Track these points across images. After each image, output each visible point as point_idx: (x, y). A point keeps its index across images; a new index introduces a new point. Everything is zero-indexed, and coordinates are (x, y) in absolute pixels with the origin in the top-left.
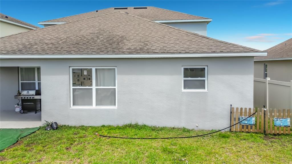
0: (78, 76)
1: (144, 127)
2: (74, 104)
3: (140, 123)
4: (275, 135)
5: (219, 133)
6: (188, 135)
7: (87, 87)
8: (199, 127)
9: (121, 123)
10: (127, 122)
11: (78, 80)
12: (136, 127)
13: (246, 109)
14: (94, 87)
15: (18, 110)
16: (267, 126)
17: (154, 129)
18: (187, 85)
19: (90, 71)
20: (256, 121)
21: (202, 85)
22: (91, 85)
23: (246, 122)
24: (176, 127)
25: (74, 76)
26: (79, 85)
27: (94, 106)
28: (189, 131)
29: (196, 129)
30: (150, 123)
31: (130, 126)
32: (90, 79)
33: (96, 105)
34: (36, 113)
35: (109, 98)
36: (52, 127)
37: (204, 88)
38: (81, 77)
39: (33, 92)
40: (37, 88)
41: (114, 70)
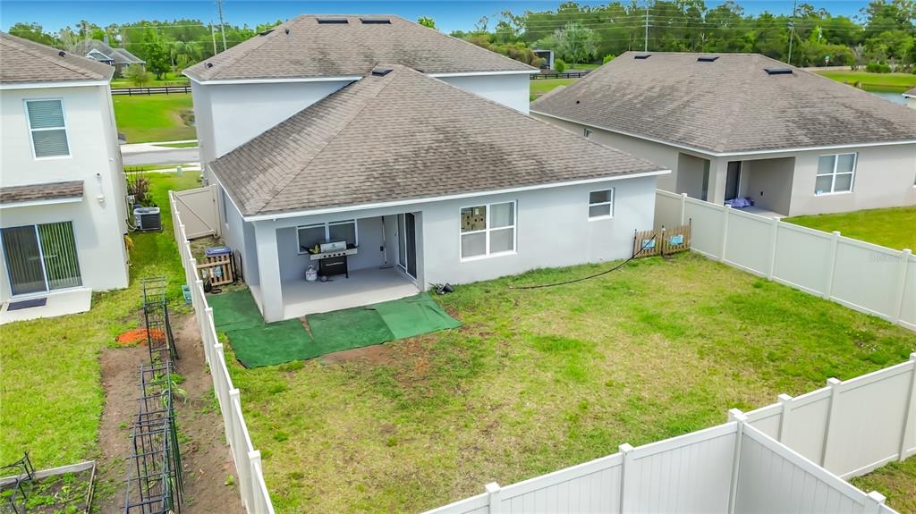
0: (468, 218)
1: (548, 271)
2: (463, 256)
3: (543, 267)
4: (669, 254)
7: (479, 231)
8: (603, 259)
9: (521, 271)
10: (528, 269)
11: (468, 223)
12: (539, 271)
13: (648, 231)
14: (488, 230)
16: (664, 247)
17: (562, 271)
18: (593, 212)
19: (483, 210)
20: (655, 244)
21: (606, 210)
22: (485, 227)
23: (647, 246)
24: (580, 264)
25: (463, 218)
26: (469, 230)
27: (488, 255)
28: (597, 266)
30: (554, 264)
31: (530, 273)
32: (483, 220)
33: (491, 252)
34: (347, 277)
35: (506, 241)
36: (446, 290)
37: (609, 214)
38: (472, 219)
39: (342, 245)
40: (328, 237)
41: (512, 204)
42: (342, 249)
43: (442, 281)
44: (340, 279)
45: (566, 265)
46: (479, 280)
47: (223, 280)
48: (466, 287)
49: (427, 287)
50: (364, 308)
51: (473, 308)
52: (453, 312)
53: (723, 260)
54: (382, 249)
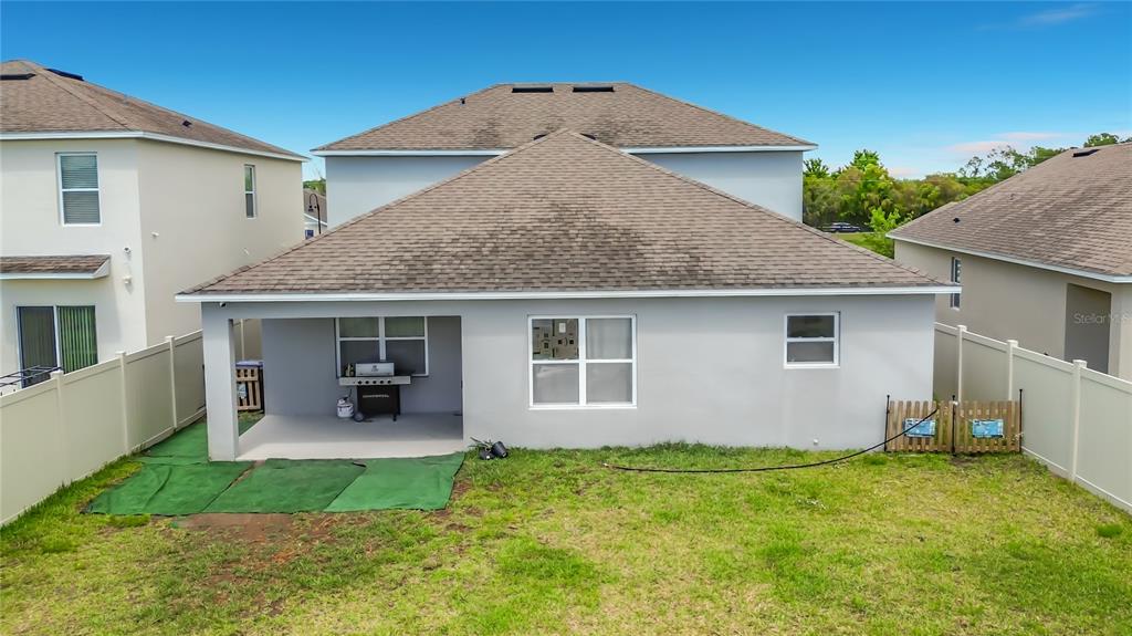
0: (546, 335)
1: (699, 448)
2: (536, 401)
3: (691, 440)
5: (862, 455)
6: (800, 461)
7: (566, 361)
8: (820, 445)
9: (646, 442)
10: (662, 440)
11: (546, 346)
12: (680, 447)
13: (917, 403)
14: (582, 361)
15: (345, 412)
16: (958, 438)
17: (723, 452)
18: (795, 354)
19: (573, 325)
20: (937, 429)
21: (827, 353)
22: (576, 355)
23: (918, 431)
24: (770, 446)
25: (536, 337)
26: (547, 357)
27: (583, 404)
28: (798, 454)
29: (812, 448)
30: (712, 439)
31: (664, 448)
32: (573, 342)
33: (588, 401)
34: (395, 420)
35: (618, 383)
36: (494, 452)
37: (832, 360)
38: (553, 341)
39: (388, 368)
40: (383, 356)
41: (628, 321)
42: (388, 375)
43: (488, 438)
45: (739, 446)
46: (563, 447)
47: (248, 404)
51: (500, 486)
52: (462, 488)
53: (1074, 475)
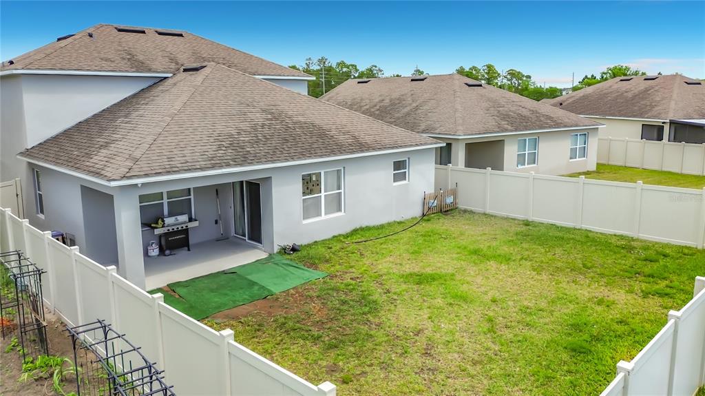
0: (307, 183)
1: (368, 229)
2: (304, 219)
3: (364, 226)
4: (446, 212)
7: (316, 195)
8: (404, 217)
9: (348, 229)
10: (353, 228)
11: (308, 189)
12: (362, 229)
13: (432, 194)
14: (323, 194)
16: (442, 206)
17: (377, 228)
18: (396, 179)
19: (319, 175)
21: (404, 176)
22: (320, 192)
24: (389, 222)
25: (303, 184)
26: (308, 194)
27: (323, 216)
31: (355, 231)
32: (319, 185)
33: (326, 214)
34: (189, 250)
35: (336, 203)
36: (294, 249)
37: (405, 179)
38: (310, 185)
39: (184, 218)
40: (166, 212)
41: (339, 171)
42: (185, 223)
43: (289, 243)
44: (183, 252)
45: (380, 224)
46: (318, 240)
48: (309, 246)
49: (276, 249)
50: (224, 272)
51: (327, 261)
52: (313, 266)
53: (488, 211)
54: (216, 222)
